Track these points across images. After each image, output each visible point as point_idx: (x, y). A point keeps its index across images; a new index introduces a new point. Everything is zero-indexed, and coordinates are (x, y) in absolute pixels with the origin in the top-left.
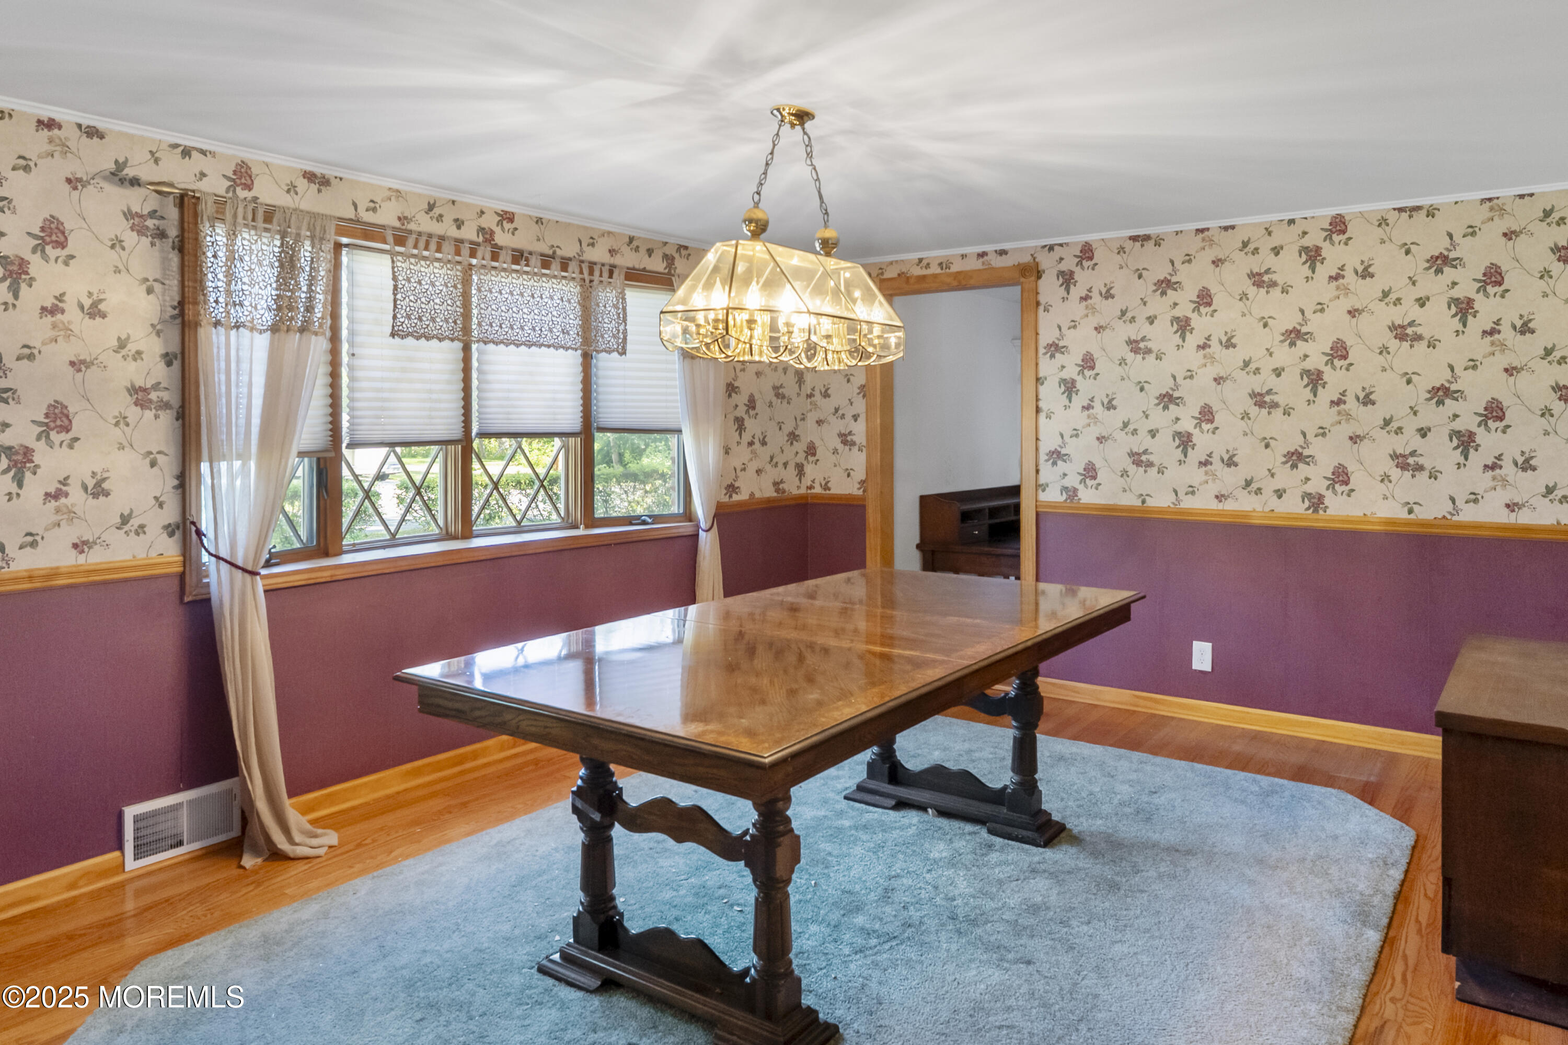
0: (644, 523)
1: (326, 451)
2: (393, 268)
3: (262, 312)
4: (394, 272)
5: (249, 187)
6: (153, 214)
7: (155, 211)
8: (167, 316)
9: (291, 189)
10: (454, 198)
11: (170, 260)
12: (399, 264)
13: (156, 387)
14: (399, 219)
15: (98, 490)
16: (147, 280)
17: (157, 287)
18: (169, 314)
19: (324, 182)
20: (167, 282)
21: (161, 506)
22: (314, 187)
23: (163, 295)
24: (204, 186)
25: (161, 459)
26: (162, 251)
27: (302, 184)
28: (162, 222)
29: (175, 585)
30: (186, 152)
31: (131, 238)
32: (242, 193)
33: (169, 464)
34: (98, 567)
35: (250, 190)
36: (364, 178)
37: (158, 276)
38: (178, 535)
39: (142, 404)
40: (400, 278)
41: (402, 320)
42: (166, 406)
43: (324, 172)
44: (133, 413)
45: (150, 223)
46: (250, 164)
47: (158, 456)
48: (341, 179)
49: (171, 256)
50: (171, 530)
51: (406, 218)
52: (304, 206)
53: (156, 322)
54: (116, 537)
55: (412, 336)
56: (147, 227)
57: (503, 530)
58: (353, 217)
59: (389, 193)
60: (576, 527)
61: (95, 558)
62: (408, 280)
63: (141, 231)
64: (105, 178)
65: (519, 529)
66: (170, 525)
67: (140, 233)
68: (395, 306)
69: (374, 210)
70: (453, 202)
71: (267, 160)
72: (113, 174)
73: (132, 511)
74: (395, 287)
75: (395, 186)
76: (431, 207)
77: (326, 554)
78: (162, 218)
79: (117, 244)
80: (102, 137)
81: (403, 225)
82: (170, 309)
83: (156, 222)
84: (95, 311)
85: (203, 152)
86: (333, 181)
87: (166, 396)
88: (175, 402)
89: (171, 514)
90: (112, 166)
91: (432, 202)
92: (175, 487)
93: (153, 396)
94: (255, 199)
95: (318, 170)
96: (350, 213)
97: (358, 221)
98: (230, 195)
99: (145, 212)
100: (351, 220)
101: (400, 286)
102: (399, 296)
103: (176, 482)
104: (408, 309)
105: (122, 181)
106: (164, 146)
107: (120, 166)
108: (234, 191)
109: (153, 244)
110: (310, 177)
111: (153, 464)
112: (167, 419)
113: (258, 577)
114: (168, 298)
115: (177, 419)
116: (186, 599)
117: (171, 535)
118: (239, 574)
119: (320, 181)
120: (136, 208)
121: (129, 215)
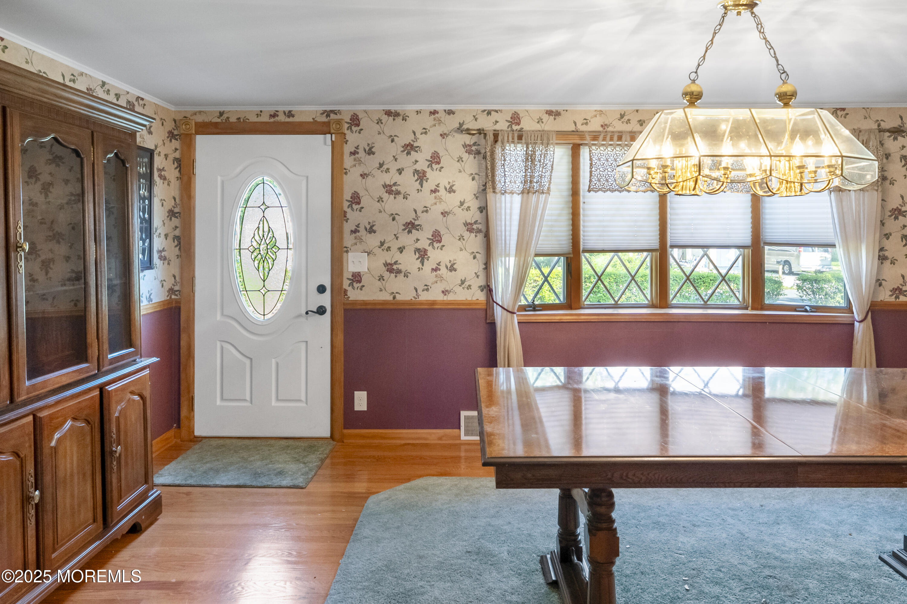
0: (806, 311)
1: (569, 254)
2: (590, 154)
3: (519, 184)
4: (590, 156)
5: (518, 124)
6: (475, 144)
7: (476, 142)
8: (480, 190)
9: (540, 121)
10: (637, 108)
11: (482, 164)
12: (593, 151)
13: (476, 222)
14: (602, 126)
15: (452, 268)
16: (472, 174)
17: (477, 177)
18: (481, 189)
19: (557, 114)
20: (480, 174)
21: (478, 277)
22: (552, 118)
23: (479, 180)
24: (498, 127)
25: (478, 256)
26: (478, 160)
27: (545, 117)
28: (479, 147)
29: (482, 314)
30: (489, 113)
31: (465, 156)
32: (515, 127)
33: (481, 258)
34: (453, 302)
35: (519, 125)
36: (580, 108)
37: (477, 172)
38: (485, 291)
39: (471, 230)
40: (594, 159)
41: (595, 182)
42: (479, 231)
43: (557, 109)
44: (466, 234)
45: (474, 148)
46: (519, 113)
47: (477, 254)
48: (567, 111)
49: (482, 162)
50: (482, 288)
51: (606, 125)
52: (547, 128)
53: (475, 193)
54: (459, 289)
55: (602, 190)
56: (472, 150)
57: (692, 306)
58: (574, 129)
59: (595, 113)
60: (746, 308)
61: (451, 297)
62: (599, 159)
63: (469, 152)
64: (456, 132)
65: (705, 306)
66: (481, 286)
67: (469, 153)
68: (591, 175)
69: (586, 124)
70: (637, 111)
71: (527, 108)
72: (458, 129)
73: (465, 278)
74: (591, 164)
75: (599, 109)
76: (622, 116)
77: (570, 307)
78: (479, 145)
79: (460, 159)
80: (454, 113)
81: (605, 129)
82: (482, 186)
83: (476, 147)
84: (451, 190)
85: (496, 111)
86: (562, 113)
87: (480, 226)
88: (484, 230)
89: (481, 281)
90: (458, 125)
91: (622, 113)
92: (484, 269)
93: (475, 227)
94: (521, 130)
95: (554, 109)
96: (573, 128)
97: (577, 131)
98: (510, 129)
99: (472, 144)
100: (573, 131)
101: (594, 163)
102: (593, 169)
103: (484, 266)
104: (599, 176)
105: (462, 131)
106: (479, 112)
107: (461, 125)
108: (511, 127)
109: (475, 158)
110: (549, 113)
111: (475, 257)
112: (480, 236)
113: (515, 315)
114: (481, 182)
115: (485, 237)
116: (488, 321)
117: (482, 291)
118: (505, 312)
119: (554, 114)
120: (468, 143)
121: (465, 146)
